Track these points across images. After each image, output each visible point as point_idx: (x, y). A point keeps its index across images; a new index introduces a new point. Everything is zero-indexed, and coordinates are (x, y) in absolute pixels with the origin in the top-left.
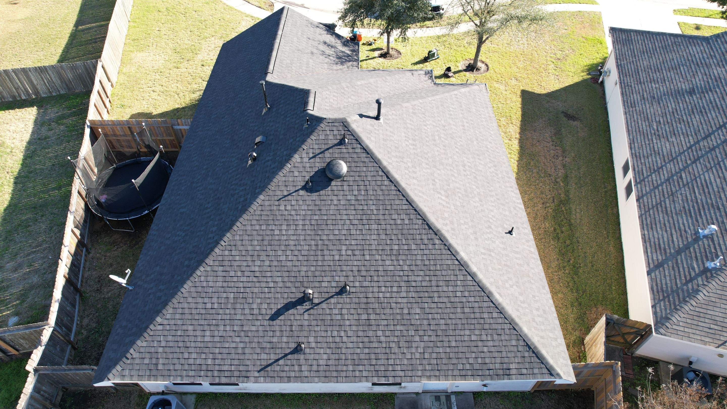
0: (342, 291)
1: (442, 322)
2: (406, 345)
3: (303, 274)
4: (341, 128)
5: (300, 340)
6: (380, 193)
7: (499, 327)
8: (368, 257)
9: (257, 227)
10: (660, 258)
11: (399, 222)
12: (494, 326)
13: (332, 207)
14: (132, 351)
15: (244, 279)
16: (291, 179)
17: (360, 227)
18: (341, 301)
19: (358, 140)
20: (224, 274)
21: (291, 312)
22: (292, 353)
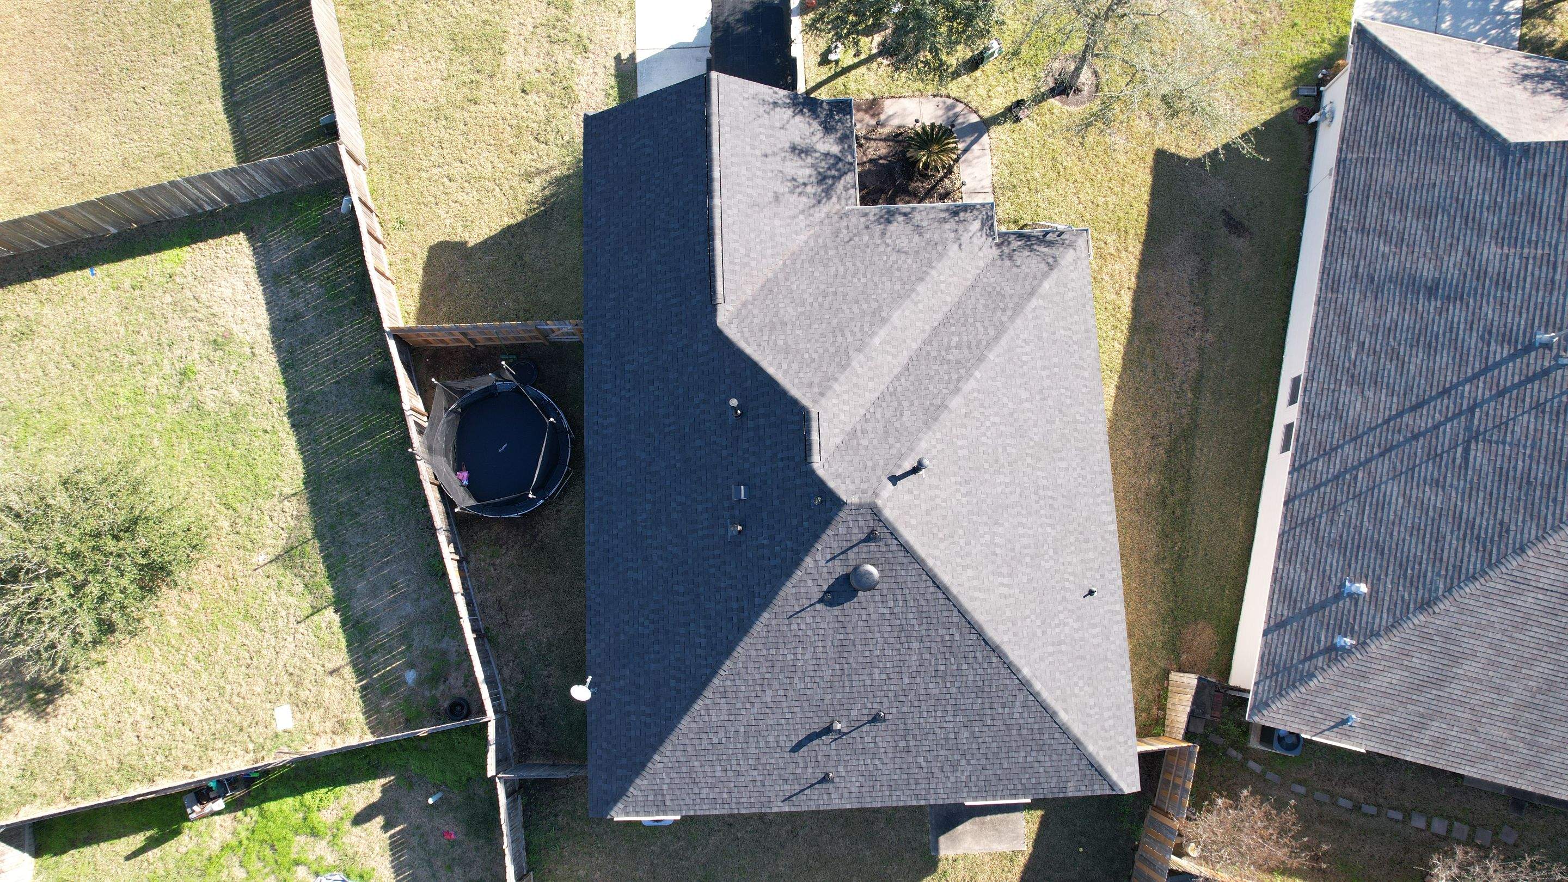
0: (876, 719)
1: (995, 745)
2: (951, 769)
3: (826, 702)
4: (869, 517)
5: (828, 770)
6: (924, 603)
7: (1061, 747)
8: (907, 681)
9: (765, 652)
10: (1285, 612)
11: (947, 638)
12: (1054, 747)
13: (861, 623)
14: (631, 789)
15: (755, 711)
16: (803, 590)
17: (897, 646)
18: (875, 728)
19: (894, 534)
20: (729, 706)
21: (815, 742)
22: (819, 783)
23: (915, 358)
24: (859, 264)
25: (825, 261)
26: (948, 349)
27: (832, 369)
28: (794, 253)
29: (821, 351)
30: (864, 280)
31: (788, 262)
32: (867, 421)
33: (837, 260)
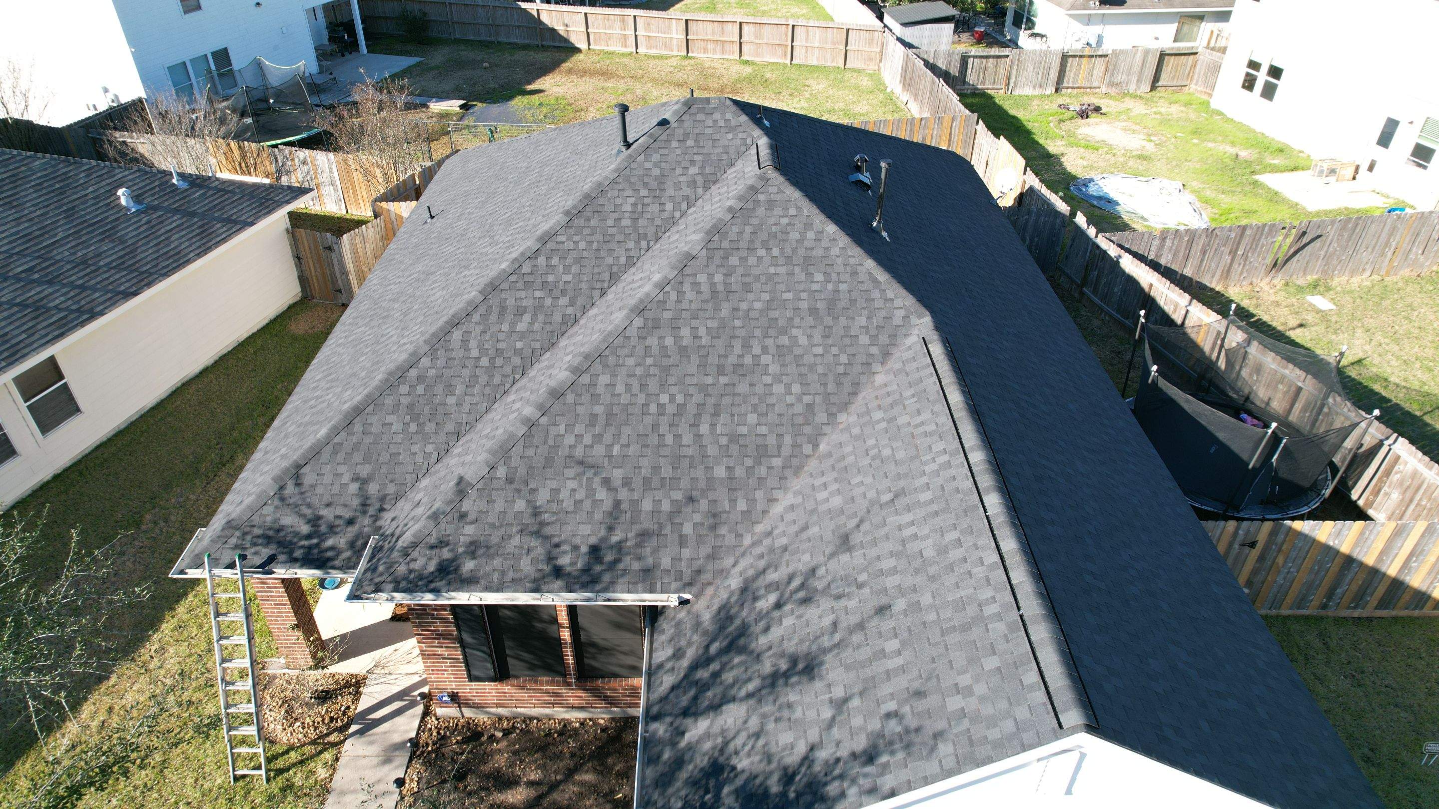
10: (218, 226)
23: (597, 293)
24: (669, 439)
25: (734, 449)
26: (539, 307)
27: (735, 229)
28: (797, 471)
29: (752, 261)
30: (664, 399)
31: (807, 449)
32: (687, 198)
33: (712, 450)
